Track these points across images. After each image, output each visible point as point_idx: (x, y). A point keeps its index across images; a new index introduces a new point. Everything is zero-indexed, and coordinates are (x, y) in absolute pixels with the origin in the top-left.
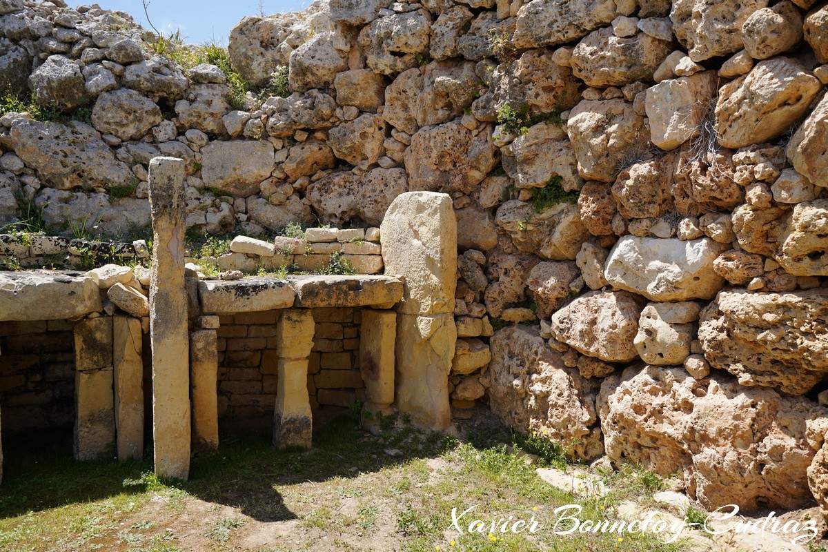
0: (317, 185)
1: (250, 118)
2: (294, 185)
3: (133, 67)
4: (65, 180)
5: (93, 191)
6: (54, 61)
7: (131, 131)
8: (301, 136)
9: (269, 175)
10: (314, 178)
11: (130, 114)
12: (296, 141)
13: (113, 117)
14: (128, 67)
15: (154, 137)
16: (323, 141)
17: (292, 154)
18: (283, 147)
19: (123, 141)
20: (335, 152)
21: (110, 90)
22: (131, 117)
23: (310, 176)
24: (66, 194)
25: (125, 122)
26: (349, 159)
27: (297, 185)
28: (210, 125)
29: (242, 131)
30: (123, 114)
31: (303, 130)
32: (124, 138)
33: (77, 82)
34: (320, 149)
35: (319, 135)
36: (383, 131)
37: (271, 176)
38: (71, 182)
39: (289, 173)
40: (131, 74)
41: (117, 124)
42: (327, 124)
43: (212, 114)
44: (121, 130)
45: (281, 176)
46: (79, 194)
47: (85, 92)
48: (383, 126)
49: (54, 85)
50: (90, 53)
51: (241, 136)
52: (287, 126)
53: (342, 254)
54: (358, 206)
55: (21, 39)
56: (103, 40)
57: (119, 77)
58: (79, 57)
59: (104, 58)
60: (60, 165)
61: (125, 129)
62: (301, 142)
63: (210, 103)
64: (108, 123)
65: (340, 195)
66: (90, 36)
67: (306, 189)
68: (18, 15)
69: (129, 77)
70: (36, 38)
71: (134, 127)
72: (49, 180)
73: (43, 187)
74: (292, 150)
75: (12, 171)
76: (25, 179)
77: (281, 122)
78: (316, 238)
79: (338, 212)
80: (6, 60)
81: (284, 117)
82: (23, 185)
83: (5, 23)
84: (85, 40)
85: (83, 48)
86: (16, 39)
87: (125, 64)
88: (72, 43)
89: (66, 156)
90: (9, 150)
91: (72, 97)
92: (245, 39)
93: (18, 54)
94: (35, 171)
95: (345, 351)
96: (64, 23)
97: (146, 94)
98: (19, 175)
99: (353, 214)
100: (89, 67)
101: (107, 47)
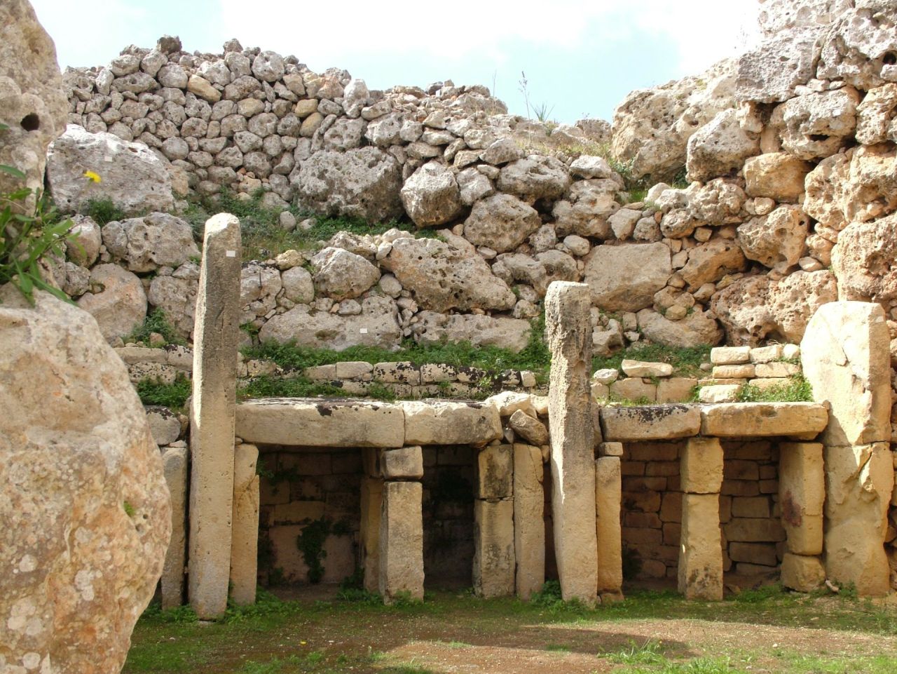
0: (724, 293)
1: (642, 216)
2: (696, 295)
3: (510, 168)
5: (469, 312)
6: (428, 170)
7: (506, 242)
8: (703, 234)
9: (664, 284)
10: (720, 284)
11: (506, 222)
12: (697, 241)
13: (489, 227)
14: (503, 169)
15: (532, 246)
16: (730, 239)
17: (692, 257)
18: (681, 249)
19: (498, 254)
20: (746, 253)
21: (485, 197)
22: (508, 226)
23: (715, 283)
24: (443, 317)
25: (501, 231)
26: (763, 261)
27: (699, 294)
28: (595, 227)
29: (632, 233)
30: (499, 223)
31: (706, 227)
32: (500, 250)
33: (453, 191)
34: (727, 249)
35: (725, 233)
36: (804, 226)
37: (667, 285)
39: (689, 281)
40: (507, 177)
41: (493, 234)
42: (736, 220)
43: (596, 216)
44: (496, 242)
45: (679, 283)
46: (456, 316)
47: (458, 200)
48: (804, 220)
49: (430, 198)
50: (464, 157)
51: (630, 239)
52: (686, 225)
53: (756, 377)
54: (776, 319)
55: (390, 145)
56: (478, 141)
57: (495, 181)
58: (451, 161)
59: (479, 161)
60: (439, 286)
61: (501, 240)
62: (703, 243)
63: (593, 202)
64: (484, 235)
65: (753, 305)
66: (463, 137)
67: (710, 299)
68: (387, 121)
69: (505, 181)
70: (405, 144)
71: (511, 237)
72: (426, 303)
73: (420, 310)
74: (692, 253)
75: (390, 295)
76: (403, 302)
77: (679, 221)
78: (724, 359)
79: (750, 326)
80: (378, 173)
81: (683, 214)
82: (401, 309)
83: (375, 132)
84: (458, 142)
85: (456, 152)
86: (384, 146)
87: (500, 166)
88: (443, 146)
89: (444, 275)
90: (386, 271)
91: (446, 207)
92: (633, 119)
93: (387, 165)
94: (413, 293)
95: (762, 495)
96: (434, 125)
97: (523, 197)
98: (397, 299)
99: (769, 328)
100: (465, 172)
101: (481, 148)
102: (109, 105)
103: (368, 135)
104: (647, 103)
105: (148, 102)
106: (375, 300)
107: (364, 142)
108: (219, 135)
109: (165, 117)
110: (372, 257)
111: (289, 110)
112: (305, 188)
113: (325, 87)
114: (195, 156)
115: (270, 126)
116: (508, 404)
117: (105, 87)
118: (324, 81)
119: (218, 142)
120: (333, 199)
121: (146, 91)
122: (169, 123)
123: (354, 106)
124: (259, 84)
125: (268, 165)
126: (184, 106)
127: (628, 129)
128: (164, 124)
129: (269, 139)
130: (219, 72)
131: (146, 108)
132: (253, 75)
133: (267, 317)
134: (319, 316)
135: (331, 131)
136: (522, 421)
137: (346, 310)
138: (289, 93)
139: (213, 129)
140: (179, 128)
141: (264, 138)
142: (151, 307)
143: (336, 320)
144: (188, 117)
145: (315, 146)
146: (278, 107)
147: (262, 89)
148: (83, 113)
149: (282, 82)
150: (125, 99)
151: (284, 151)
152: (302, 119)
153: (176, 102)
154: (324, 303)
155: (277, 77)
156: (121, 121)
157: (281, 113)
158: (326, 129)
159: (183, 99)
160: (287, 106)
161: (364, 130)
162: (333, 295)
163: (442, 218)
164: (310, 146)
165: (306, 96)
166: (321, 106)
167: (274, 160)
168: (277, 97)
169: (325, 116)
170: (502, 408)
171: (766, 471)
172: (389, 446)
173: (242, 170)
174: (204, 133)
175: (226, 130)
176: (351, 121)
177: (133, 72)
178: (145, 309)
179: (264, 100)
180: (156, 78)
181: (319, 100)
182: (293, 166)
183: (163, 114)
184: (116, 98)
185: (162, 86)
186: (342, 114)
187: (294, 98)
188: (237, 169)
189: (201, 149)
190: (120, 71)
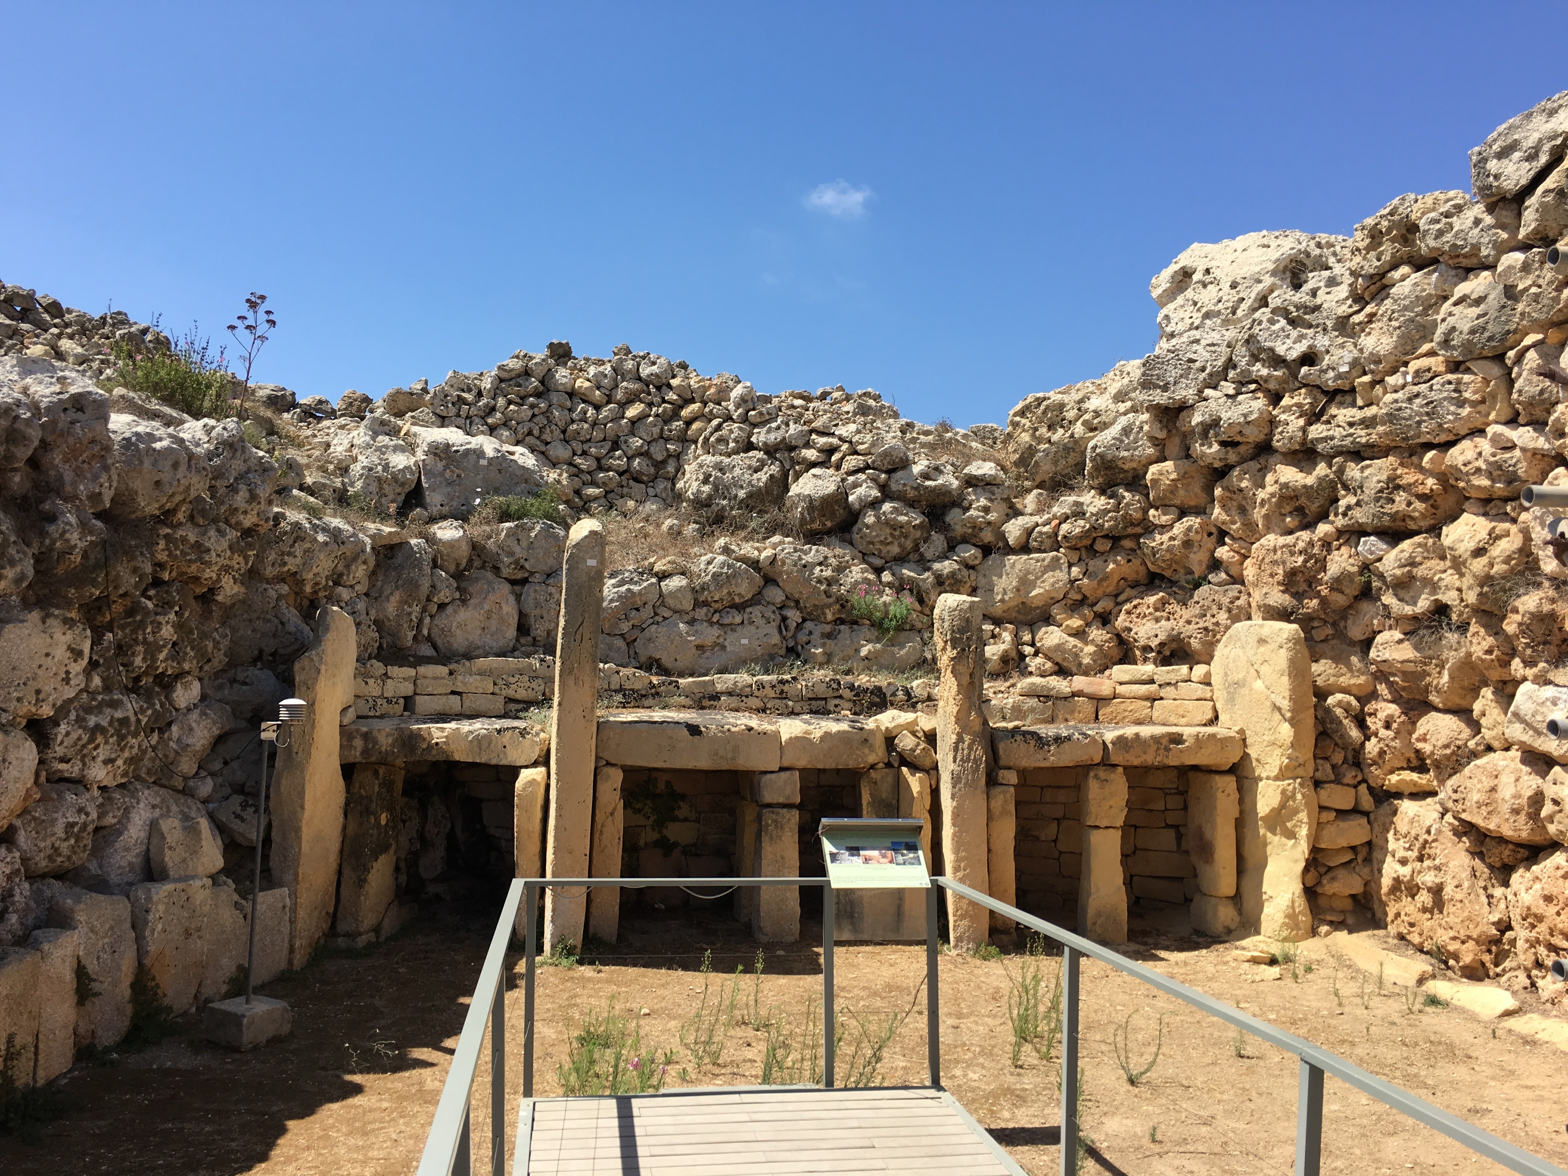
0: (1125, 607)
1: (1037, 525)
2: (1095, 609)
3: (900, 474)
4: (827, 611)
5: (856, 623)
6: (814, 476)
7: (895, 550)
8: (1102, 545)
9: (1061, 597)
10: (1121, 598)
11: (895, 529)
12: (1096, 552)
13: (877, 536)
14: (893, 475)
15: (922, 555)
16: (1133, 550)
17: (1091, 569)
18: (1080, 560)
19: (886, 562)
20: (1149, 565)
21: (875, 504)
22: (897, 533)
23: (1116, 596)
24: (828, 628)
25: (890, 539)
26: (1168, 574)
27: (1098, 608)
28: (987, 536)
29: (1027, 542)
30: (888, 531)
31: (1106, 536)
32: (888, 559)
33: (840, 497)
34: (1129, 561)
35: (1127, 543)
36: (1213, 538)
37: (1064, 598)
38: (834, 614)
39: (1087, 594)
40: (898, 482)
41: (881, 542)
42: (1139, 530)
43: (989, 524)
44: (884, 550)
45: (1078, 597)
46: (842, 627)
47: (847, 506)
48: (1214, 530)
49: (816, 504)
50: (852, 462)
51: (1025, 548)
52: (1085, 534)
53: (1162, 699)
54: (1182, 636)
55: (776, 451)
56: (866, 446)
57: (883, 487)
58: (838, 467)
59: (868, 467)
60: (824, 596)
61: (889, 548)
62: (1103, 554)
63: (986, 510)
64: (872, 543)
65: (1157, 620)
66: (851, 442)
67: (1110, 613)
68: (774, 425)
69: (894, 487)
70: (792, 448)
71: (900, 545)
72: (810, 613)
73: (804, 620)
74: (1091, 563)
75: (773, 604)
76: (784, 612)
77: (1078, 530)
78: (1126, 678)
79: (1154, 643)
80: (763, 477)
81: (1081, 522)
82: (784, 619)
83: (760, 436)
84: (845, 447)
85: (842, 458)
86: (771, 451)
87: (889, 472)
88: (830, 451)
89: (829, 585)
90: (769, 580)
91: (833, 515)
92: (1028, 424)
93: (774, 469)
94: (797, 602)
95: (1167, 826)
96: (822, 429)
97: (912, 504)
98: (780, 608)
99: (1174, 645)
100: (851, 479)
101: (870, 454)
102: (493, 409)
103: (754, 439)
104: (1042, 407)
105: (532, 406)
106: (756, 612)
107: (750, 447)
108: (604, 440)
109: (549, 421)
110: (755, 564)
111: (675, 415)
112: (689, 493)
113: (712, 390)
114: (578, 460)
115: (656, 431)
116: (893, 724)
117: (489, 391)
118: (710, 386)
119: (602, 447)
120: (718, 504)
121: (531, 396)
122: (554, 427)
123: (740, 411)
124: (645, 388)
125: (652, 470)
126: (570, 410)
127: (1023, 434)
128: (548, 430)
129: (654, 444)
130: (606, 376)
131: (530, 413)
132: (639, 379)
133: (644, 626)
134: (697, 626)
135: (716, 435)
136: (906, 742)
137: (727, 621)
138: (675, 397)
139: (597, 434)
140: (564, 432)
141: (649, 443)
142: (522, 615)
143: (715, 631)
144: (573, 421)
145: (700, 451)
146: (664, 411)
147: (649, 394)
148: (467, 417)
149: (669, 386)
150: (510, 402)
151: (669, 456)
152: (689, 423)
153: (562, 407)
154: (701, 613)
155: (664, 381)
156: (505, 424)
157: (666, 417)
158: (712, 434)
159: (569, 403)
160: (673, 410)
161: (750, 435)
162: (713, 604)
163: (829, 524)
164: (695, 452)
165: (692, 401)
166: (707, 410)
167: (659, 465)
168: (664, 401)
169: (710, 421)
170: (887, 728)
171: (1174, 802)
172: (763, 769)
173: (626, 476)
174: (588, 437)
175: (610, 434)
176: (736, 425)
177: (519, 376)
178: (516, 618)
179: (650, 405)
180: (542, 382)
181: (705, 404)
182: (677, 471)
183: (548, 417)
184: (501, 401)
185: (548, 390)
186: (729, 418)
187: (680, 402)
188: (621, 474)
189: (584, 453)
190: (505, 375)
